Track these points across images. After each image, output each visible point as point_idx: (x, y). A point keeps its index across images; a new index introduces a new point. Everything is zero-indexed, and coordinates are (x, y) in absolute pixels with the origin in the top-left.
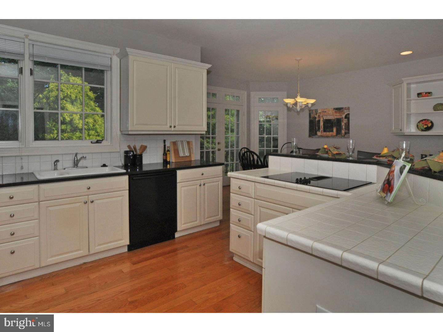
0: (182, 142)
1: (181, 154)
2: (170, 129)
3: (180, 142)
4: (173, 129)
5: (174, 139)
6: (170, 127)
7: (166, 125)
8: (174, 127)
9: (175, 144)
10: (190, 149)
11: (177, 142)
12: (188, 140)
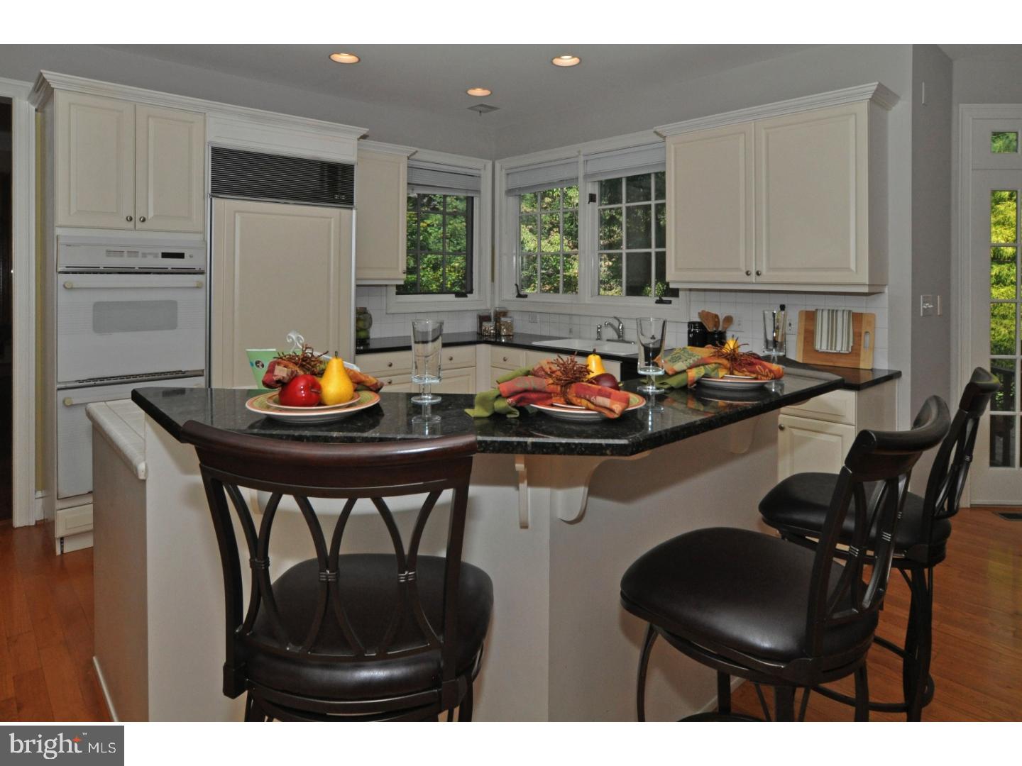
0: (833, 313)
1: (822, 345)
2: (747, 279)
3: (825, 314)
4: (753, 278)
5: (811, 304)
6: (748, 273)
7: (738, 269)
8: (758, 274)
9: (810, 317)
10: (858, 336)
11: (819, 314)
12: (856, 310)
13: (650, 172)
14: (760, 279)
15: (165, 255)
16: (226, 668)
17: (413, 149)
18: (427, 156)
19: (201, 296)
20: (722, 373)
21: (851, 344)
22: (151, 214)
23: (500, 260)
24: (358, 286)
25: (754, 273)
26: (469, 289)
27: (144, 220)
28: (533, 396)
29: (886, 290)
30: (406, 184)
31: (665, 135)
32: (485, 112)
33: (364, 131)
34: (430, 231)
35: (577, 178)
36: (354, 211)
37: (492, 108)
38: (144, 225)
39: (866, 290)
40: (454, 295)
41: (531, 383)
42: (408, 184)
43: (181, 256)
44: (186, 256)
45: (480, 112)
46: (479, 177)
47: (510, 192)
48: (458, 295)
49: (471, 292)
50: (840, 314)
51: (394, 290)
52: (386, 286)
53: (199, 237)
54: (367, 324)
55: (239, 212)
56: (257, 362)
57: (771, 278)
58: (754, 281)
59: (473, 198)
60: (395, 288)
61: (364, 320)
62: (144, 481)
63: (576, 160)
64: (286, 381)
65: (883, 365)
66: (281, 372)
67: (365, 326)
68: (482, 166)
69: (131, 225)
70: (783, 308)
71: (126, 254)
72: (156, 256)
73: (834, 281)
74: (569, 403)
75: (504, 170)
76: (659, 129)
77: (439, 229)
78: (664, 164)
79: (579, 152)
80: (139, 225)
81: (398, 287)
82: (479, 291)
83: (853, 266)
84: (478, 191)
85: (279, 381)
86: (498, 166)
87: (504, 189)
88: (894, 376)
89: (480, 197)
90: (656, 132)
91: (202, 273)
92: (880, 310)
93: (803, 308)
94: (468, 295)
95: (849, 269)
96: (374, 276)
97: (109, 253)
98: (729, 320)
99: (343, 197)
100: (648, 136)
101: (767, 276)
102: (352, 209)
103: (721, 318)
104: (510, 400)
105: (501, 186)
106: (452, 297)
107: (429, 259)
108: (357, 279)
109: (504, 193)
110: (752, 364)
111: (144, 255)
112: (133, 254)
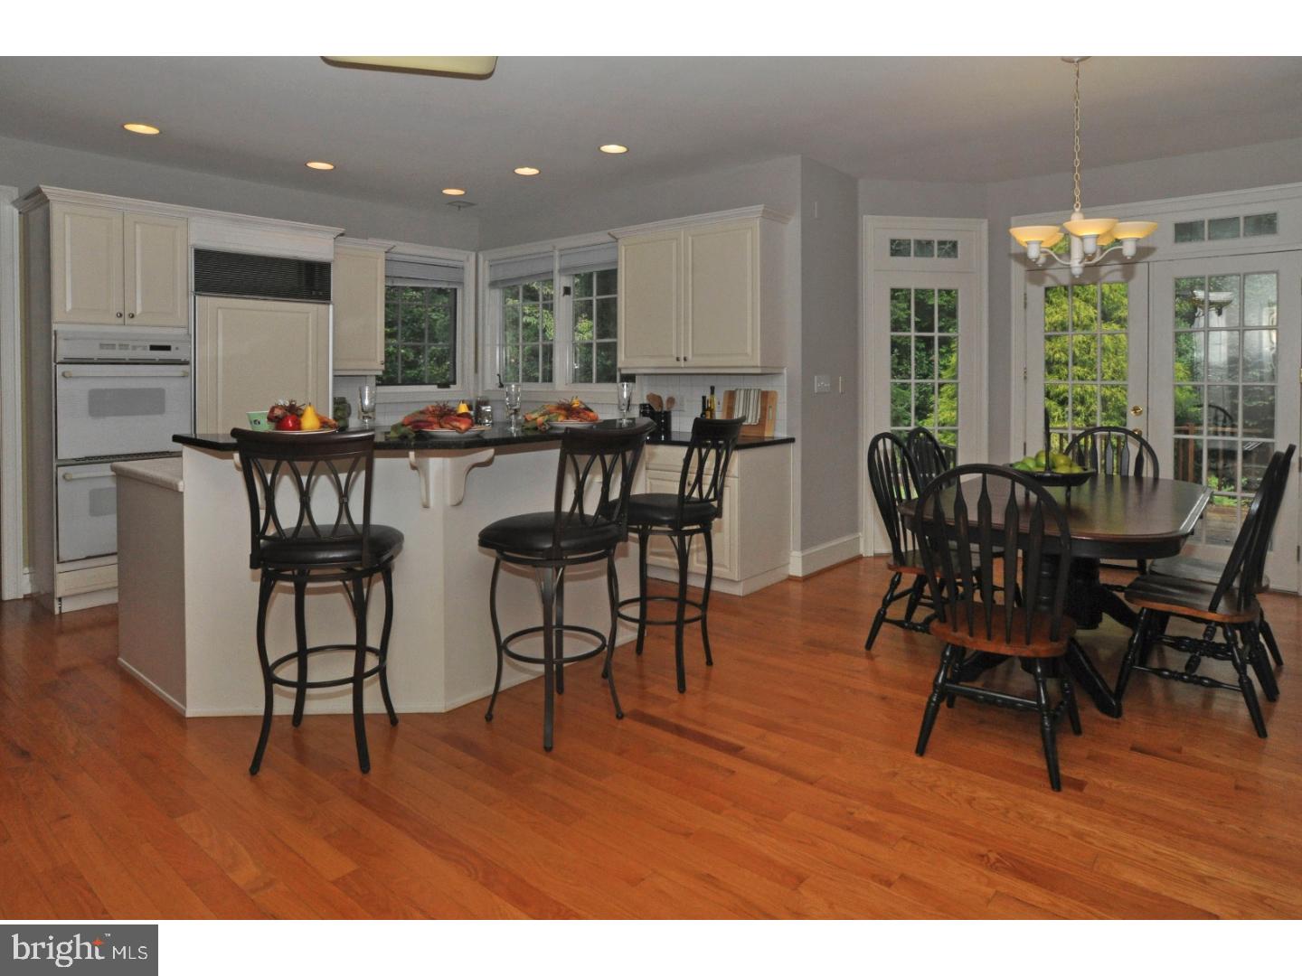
0: (747, 392)
2: (677, 364)
3: (742, 392)
4: (682, 363)
5: (732, 384)
6: (678, 359)
7: (672, 356)
8: (685, 359)
9: (731, 396)
10: (764, 410)
11: (738, 392)
12: (763, 389)
13: (591, 271)
14: (688, 364)
15: (153, 348)
16: (251, 556)
17: (392, 243)
18: (406, 249)
19: (187, 382)
20: (561, 418)
21: (758, 417)
22: (139, 310)
23: (483, 350)
24: (335, 376)
25: (682, 358)
26: (452, 380)
27: (133, 316)
28: (422, 424)
29: (785, 371)
30: (384, 277)
31: (617, 237)
32: (464, 207)
33: (342, 230)
34: (436, 317)
35: (552, 272)
36: (331, 306)
37: (471, 204)
38: (134, 321)
39: (759, 371)
40: (436, 386)
41: (422, 417)
42: (386, 276)
43: (168, 348)
44: (173, 348)
45: (459, 207)
46: (463, 268)
47: (493, 284)
48: (440, 386)
49: (454, 383)
50: (752, 392)
51: (373, 381)
52: (366, 376)
53: (184, 331)
54: (346, 414)
55: (220, 308)
56: (255, 421)
57: (696, 362)
58: (683, 366)
59: (455, 290)
60: (374, 378)
61: (344, 410)
62: (182, 493)
63: (551, 254)
64: (281, 417)
65: (781, 434)
66: (278, 412)
67: (344, 414)
68: (467, 259)
69: (121, 320)
70: (712, 389)
71: (117, 347)
72: (144, 348)
73: (739, 364)
74: (442, 427)
75: (487, 262)
76: (611, 231)
77: (446, 315)
78: (616, 262)
79: (554, 247)
80: (128, 321)
81: (378, 378)
82: (463, 382)
83: (749, 350)
84: (461, 283)
85: (276, 417)
86: (481, 256)
87: (487, 281)
88: (791, 440)
89: (463, 291)
90: (609, 234)
91: (186, 363)
92: (780, 388)
93: (728, 389)
94: (452, 386)
95: (746, 354)
96: (351, 366)
97: (102, 346)
98: (671, 401)
99: (321, 293)
100: (602, 237)
101: (692, 361)
102: (329, 304)
103: (665, 399)
104: (409, 427)
105: (485, 277)
106: (434, 388)
107: (434, 350)
108: (334, 370)
109: (487, 285)
110: (578, 413)
111: (134, 348)
112: (124, 347)
